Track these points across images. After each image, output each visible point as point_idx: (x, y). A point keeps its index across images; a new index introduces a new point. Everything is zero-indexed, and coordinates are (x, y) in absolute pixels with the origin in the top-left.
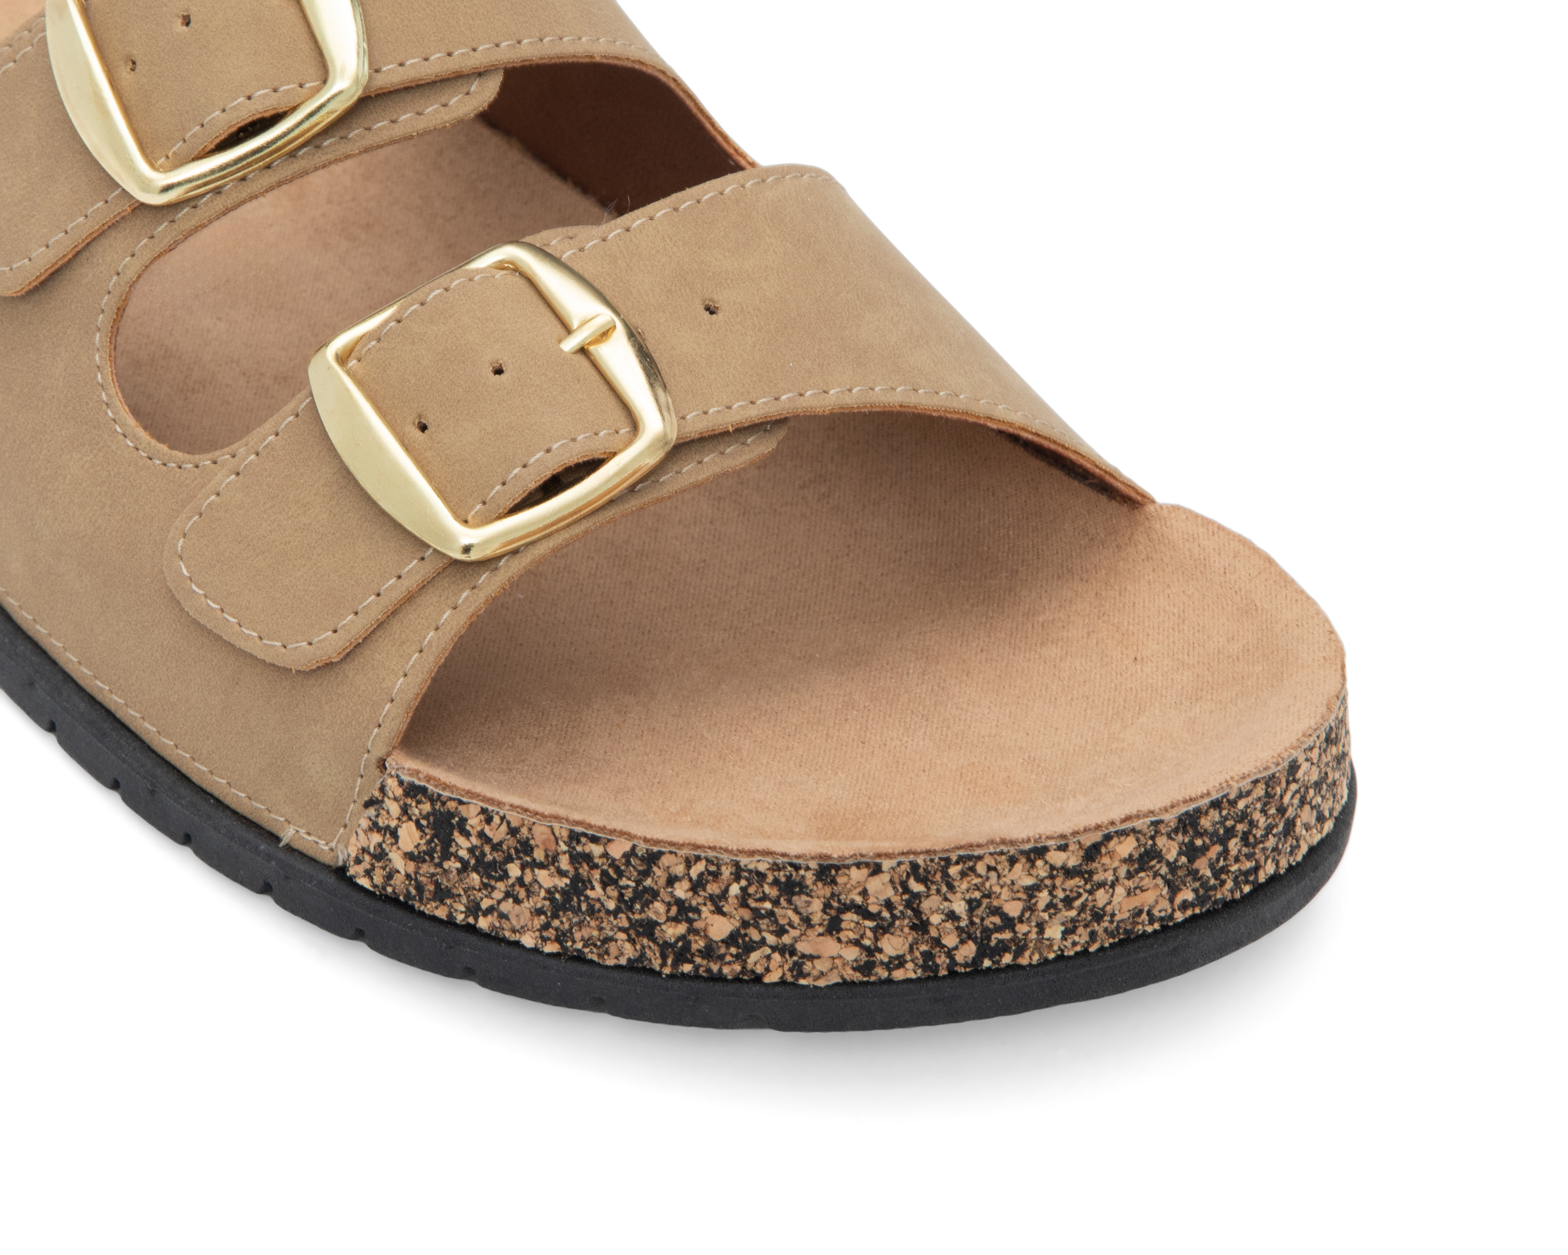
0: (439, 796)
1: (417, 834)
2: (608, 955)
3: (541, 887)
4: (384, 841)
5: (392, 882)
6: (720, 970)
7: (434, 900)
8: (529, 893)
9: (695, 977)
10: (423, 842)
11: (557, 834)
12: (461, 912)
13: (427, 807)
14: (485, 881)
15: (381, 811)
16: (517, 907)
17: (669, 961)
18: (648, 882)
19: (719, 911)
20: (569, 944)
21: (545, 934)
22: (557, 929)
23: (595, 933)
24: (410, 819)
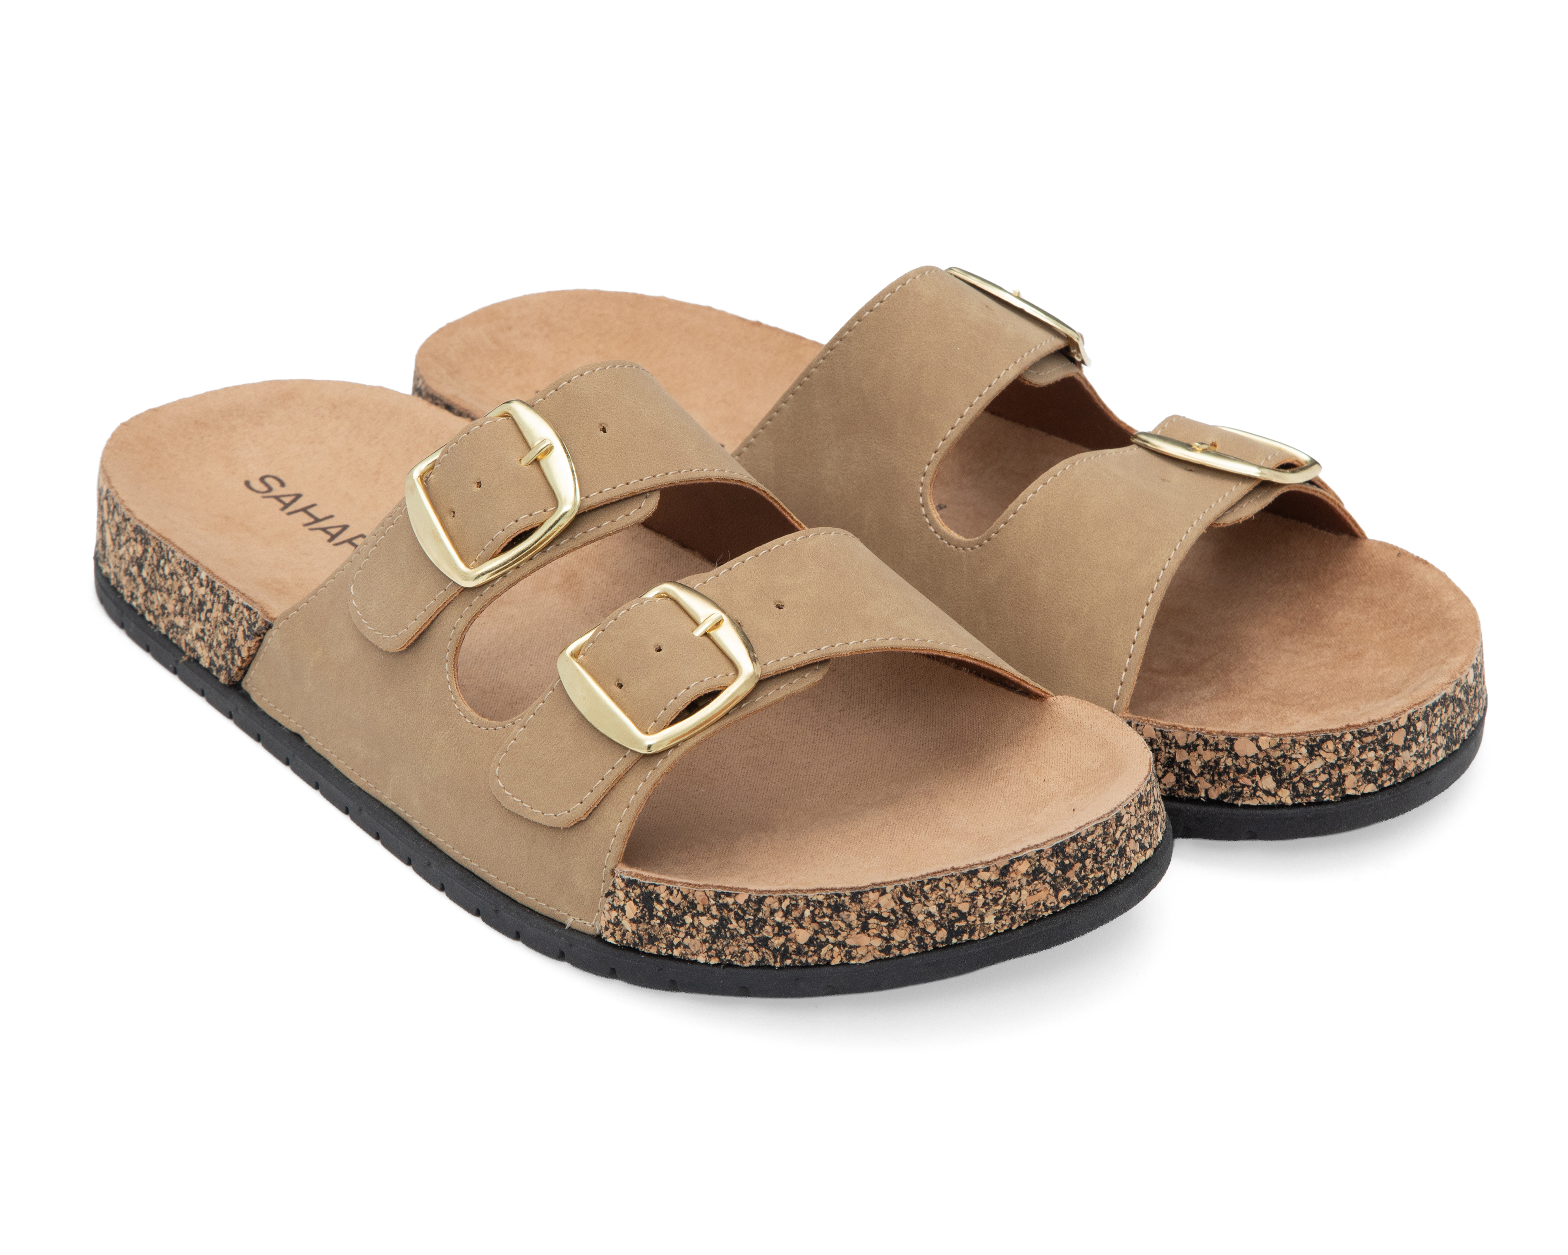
0: (644, 883)
1: (635, 907)
2: (745, 961)
3: (704, 927)
4: (618, 915)
5: (626, 938)
6: (807, 961)
7: (648, 944)
8: (698, 932)
9: (793, 967)
10: (639, 911)
11: (708, 895)
12: (664, 948)
13: (638, 891)
14: (674, 928)
15: (615, 898)
16: (693, 940)
17: (778, 960)
18: (760, 915)
19: (801, 927)
20: (723, 957)
21: (710, 954)
22: (716, 950)
23: (736, 949)
24: (630, 899)
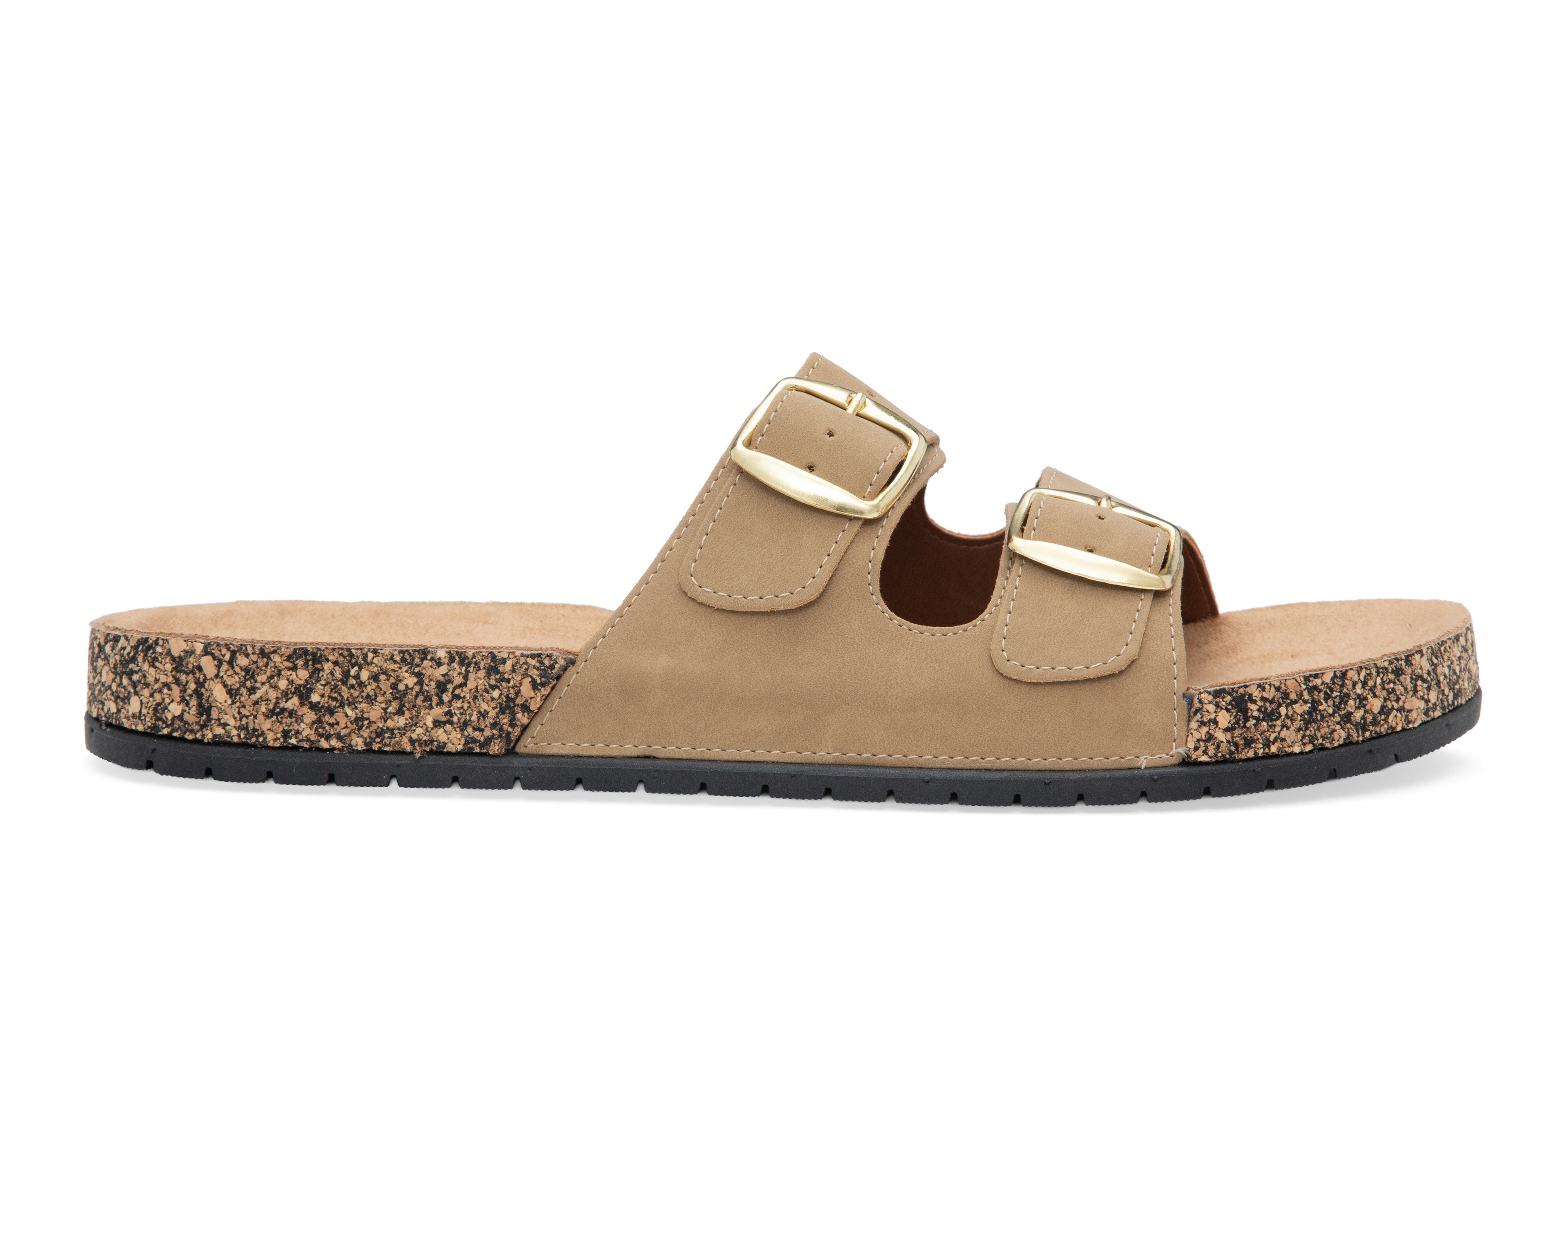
0: (1233, 689)
1: (1227, 715)
2: (1335, 740)
3: (1297, 714)
4: (1210, 729)
5: (1220, 750)
6: (1380, 730)
7: (1245, 748)
8: (1293, 720)
9: (1372, 738)
10: (1233, 717)
11: (1299, 681)
12: (1261, 748)
13: (1228, 698)
14: (1270, 724)
15: (1204, 713)
16: (1288, 731)
17: (1361, 733)
18: (1345, 690)
19: (1375, 696)
20: (1316, 741)
21: (1304, 741)
22: (1309, 736)
23: (1327, 730)
24: (1222, 709)
